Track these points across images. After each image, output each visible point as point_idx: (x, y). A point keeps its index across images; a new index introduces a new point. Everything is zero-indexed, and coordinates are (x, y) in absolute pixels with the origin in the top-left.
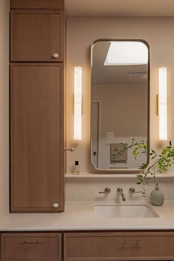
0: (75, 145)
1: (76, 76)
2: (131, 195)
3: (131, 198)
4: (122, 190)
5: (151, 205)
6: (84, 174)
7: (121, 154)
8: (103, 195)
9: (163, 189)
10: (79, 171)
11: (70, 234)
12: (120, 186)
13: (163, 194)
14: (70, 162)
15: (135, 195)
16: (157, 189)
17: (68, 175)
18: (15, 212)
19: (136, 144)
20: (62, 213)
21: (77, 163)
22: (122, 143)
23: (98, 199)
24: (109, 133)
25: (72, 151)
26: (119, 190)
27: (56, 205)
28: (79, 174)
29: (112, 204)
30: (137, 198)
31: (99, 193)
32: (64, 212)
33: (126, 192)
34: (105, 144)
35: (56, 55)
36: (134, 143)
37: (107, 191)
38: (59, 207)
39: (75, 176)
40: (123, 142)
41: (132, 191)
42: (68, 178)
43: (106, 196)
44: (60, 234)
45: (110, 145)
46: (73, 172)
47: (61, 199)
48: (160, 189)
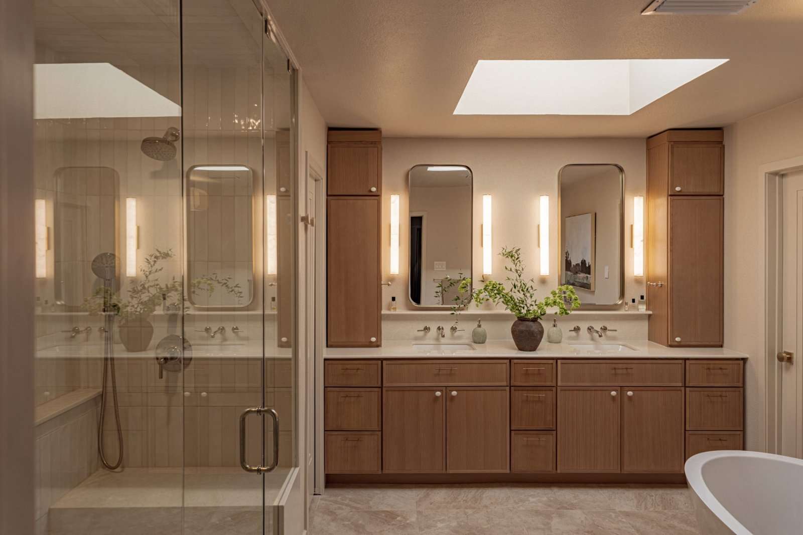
0: (392, 279)
1: (392, 205)
2: (452, 334)
3: (453, 337)
4: (443, 329)
5: (473, 344)
6: (401, 310)
7: (446, 291)
8: (422, 333)
9: (486, 327)
10: (396, 308)
11: (389, 362)
12: (441, 325)
13: (485, 331)
14: (386, 299)
15: (457, 334)
16: (479, 326)
17: (384, 312)
18: (332, 346)
19: (464, 279)
20: (380, 348)
21: (394, 299)
22: (447, 278)
23: (416, 339)
24: (437, 262)
25: (389, 285)
26: (439, 328)
27: (373, 339)
28: (395, 311)
29: (432, 342)
30: (459, 337)
31: (418, 331)
32: (381, 346)
33: (447, 331)
34: (432, 280)
35: (374, 189)
36: (462, 278)
37: (427, 329)
38: (377, 341)
39: (392, 312)
40: (448, 276)
41: (454, 329)
42: (384, 315)
43: (425, 335)
44: (380, 362)
45: (440, 281)
46: (389, 309)
47: (378, 335)
48: (482, 326)
